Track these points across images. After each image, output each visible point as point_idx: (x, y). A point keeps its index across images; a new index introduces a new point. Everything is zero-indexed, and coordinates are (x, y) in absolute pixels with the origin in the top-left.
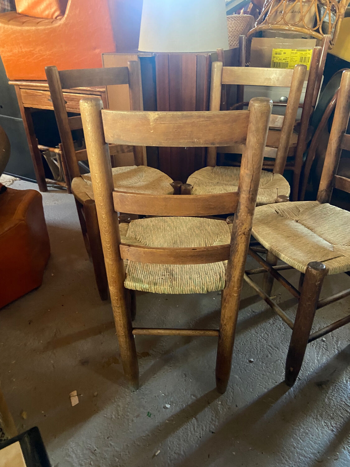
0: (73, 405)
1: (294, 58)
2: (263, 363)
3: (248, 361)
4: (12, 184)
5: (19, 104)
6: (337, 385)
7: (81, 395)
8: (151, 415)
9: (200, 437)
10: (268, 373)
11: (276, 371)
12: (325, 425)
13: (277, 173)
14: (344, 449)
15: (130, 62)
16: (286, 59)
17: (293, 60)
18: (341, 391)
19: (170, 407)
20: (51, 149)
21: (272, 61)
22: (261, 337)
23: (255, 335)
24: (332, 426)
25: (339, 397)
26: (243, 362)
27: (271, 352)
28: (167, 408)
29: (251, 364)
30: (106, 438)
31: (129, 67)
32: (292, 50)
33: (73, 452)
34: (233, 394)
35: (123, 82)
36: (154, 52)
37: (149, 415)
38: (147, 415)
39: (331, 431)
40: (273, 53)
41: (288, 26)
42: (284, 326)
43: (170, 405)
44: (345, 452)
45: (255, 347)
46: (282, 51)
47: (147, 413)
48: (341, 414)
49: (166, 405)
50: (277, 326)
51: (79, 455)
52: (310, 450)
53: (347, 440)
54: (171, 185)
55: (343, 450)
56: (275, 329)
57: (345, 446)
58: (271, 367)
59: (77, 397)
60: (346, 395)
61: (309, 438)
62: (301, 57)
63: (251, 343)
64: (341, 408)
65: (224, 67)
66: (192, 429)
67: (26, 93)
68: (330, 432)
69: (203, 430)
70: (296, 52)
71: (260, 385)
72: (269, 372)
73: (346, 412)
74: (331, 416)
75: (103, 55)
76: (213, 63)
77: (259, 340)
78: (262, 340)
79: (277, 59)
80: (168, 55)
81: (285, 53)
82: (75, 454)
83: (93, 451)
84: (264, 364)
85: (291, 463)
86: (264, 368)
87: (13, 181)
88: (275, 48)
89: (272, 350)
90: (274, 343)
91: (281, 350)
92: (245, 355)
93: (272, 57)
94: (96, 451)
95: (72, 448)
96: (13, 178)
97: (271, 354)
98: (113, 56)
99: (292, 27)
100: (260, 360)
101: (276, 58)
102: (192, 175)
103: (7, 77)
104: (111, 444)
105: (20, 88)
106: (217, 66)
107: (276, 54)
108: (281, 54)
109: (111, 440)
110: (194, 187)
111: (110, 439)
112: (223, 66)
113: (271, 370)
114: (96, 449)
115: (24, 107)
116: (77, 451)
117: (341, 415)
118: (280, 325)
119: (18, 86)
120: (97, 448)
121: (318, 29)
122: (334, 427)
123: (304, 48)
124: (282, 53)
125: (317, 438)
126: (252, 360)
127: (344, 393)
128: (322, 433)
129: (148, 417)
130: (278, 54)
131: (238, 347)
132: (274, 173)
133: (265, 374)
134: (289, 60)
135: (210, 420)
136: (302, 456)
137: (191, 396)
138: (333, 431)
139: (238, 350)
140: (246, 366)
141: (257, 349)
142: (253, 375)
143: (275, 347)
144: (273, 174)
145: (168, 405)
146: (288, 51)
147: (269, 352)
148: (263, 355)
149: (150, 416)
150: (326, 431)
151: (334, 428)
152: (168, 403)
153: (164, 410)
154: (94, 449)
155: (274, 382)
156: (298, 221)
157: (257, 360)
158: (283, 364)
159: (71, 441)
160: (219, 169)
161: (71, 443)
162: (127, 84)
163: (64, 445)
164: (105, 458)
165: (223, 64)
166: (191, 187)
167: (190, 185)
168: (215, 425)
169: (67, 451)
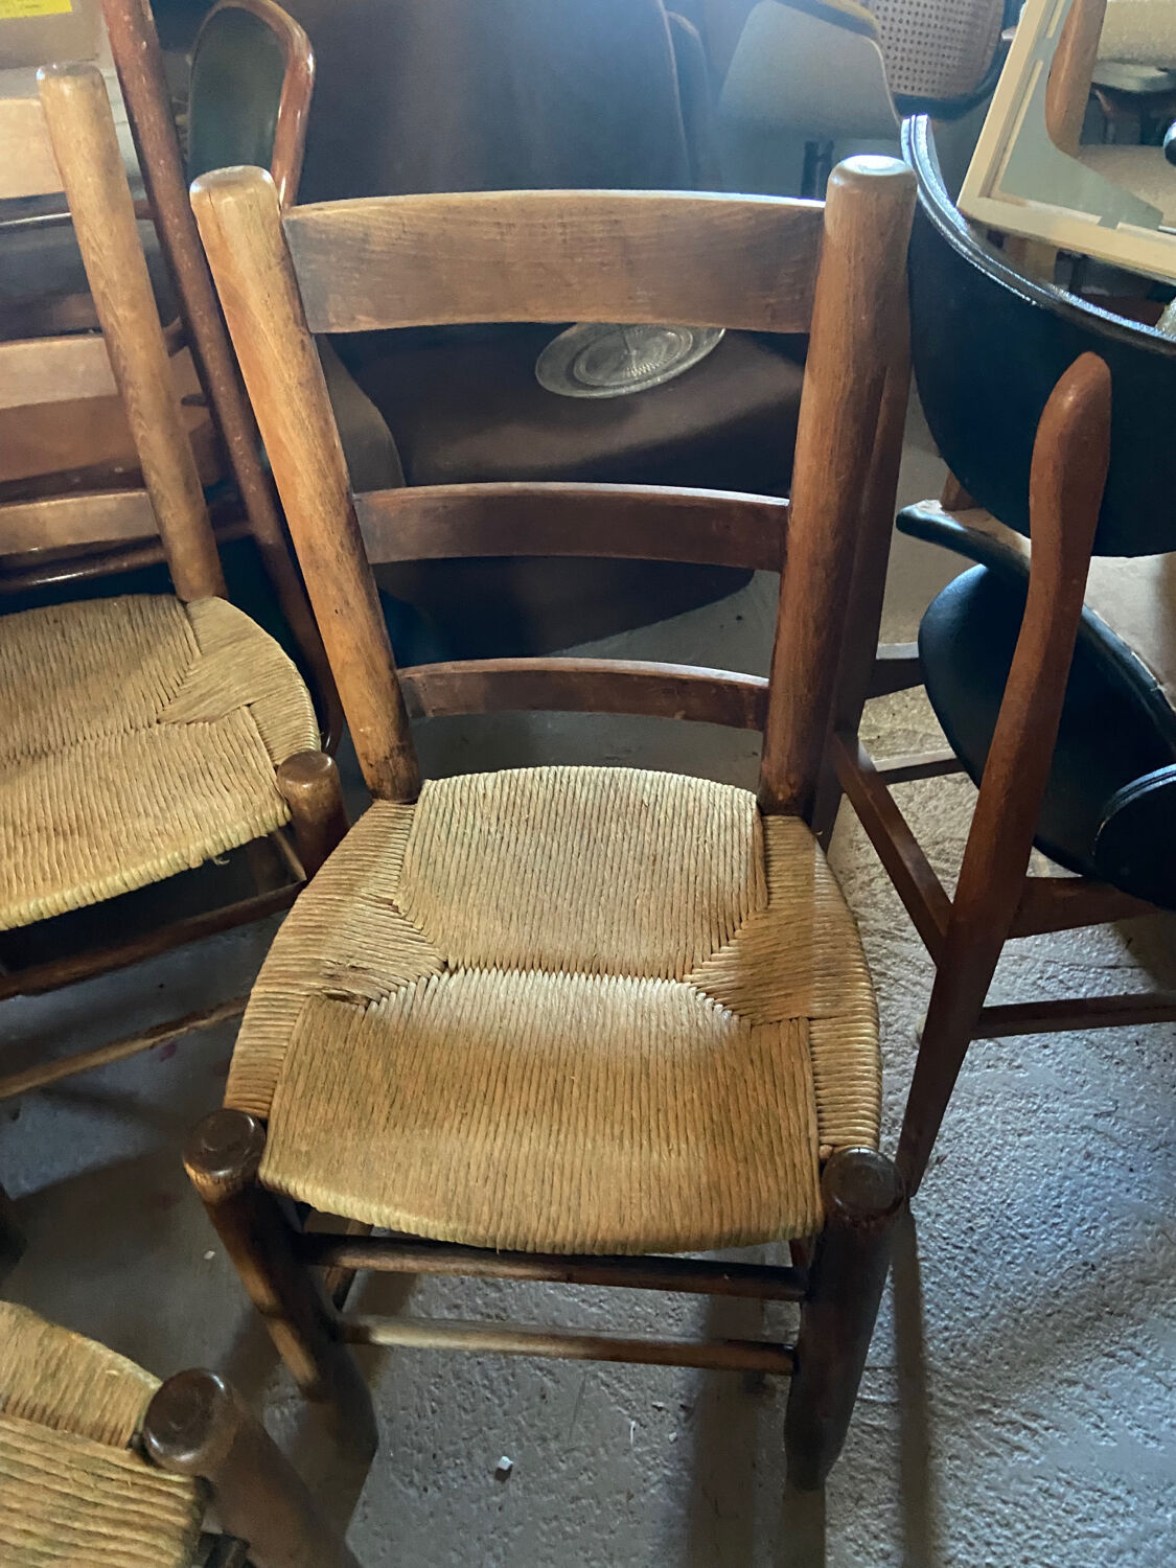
2: (544, 1440)
3: (491, 1481)
10: (585, 1478)
11: (604, 1447)
12: (856, 1554)
13: (197, 594)
24: (876, 1537)
26: (479, 1499)
29: (510, 1485)
45: (484, 1386)
48: (873, 1459)
53: (939, 1554)
58: (580, 1437)
63: (457, 1376)
72: (586, 1469)
74: (849, 1495)
84: (552, 1446)
86: (561, 1465)
92: (469, 1456)
100: (531, 1433)
113: (589, 1452)
117: (874, 1464)
126: (505, 1462)
131: (426, 1442)
132: (184, 598)
133: (574, 1488)
139: (434, 1456)
140: (498, 1514)
141: (493, 1392)
144: (184, 604)
148: (528, 1399)
155: (622, 1498)
156: (446, 963)
157: (521, 1447)
158: (608, 1386)
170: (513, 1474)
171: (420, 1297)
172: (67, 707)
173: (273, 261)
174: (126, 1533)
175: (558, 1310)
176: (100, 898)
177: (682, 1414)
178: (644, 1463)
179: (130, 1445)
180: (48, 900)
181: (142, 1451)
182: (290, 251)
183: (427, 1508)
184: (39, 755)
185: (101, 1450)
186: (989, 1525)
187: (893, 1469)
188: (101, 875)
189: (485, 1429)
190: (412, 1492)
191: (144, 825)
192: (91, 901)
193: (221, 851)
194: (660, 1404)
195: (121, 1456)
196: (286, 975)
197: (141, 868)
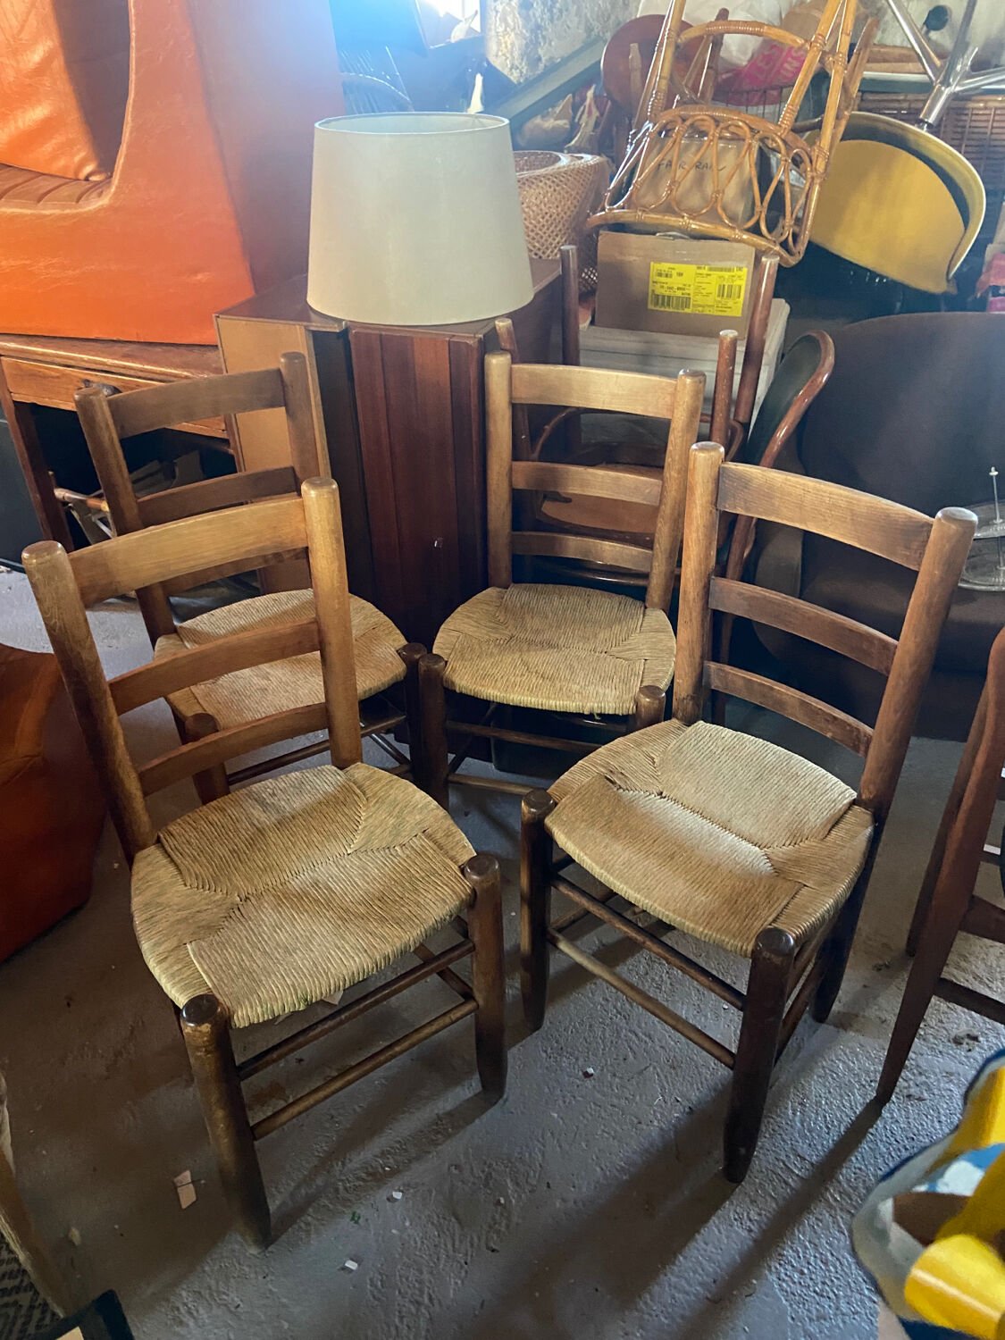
0: (184, 1206)
1: (704, 286)
2: (615, 1075)
3: (581, 1073)
6: (772, 1120)
7: (200, 1180)
8: (359, 1218)
9: (466, 1263)
10: (623, 1101)
11: (640, 1096)
12: (735, 1219)
13: (654, 606)
14: (770, 1271)
15: (285, 355)
16: (684, 289)
17: (702, 291)
18: (779, 1136)
19: (403, 1196)
20: (92, 502)
21: (650, 294)
22: (615, 1011)
23: (602, 1005)
24: (750, 1220)
25: (774, 1151)
26: (571, 1077)
27: (634, 1047)
28: (396, 1200)
29: (588, 1080)
30: (260, 1278)
31: (283, 371)
32: (699, 268)
33: (189, 1312)
34: (543, 1156)
35: (272, 404)
36: (344, 320)
37: (356, 1219)
38: (351, 1219)
39: (746, 1232)
40: (653, 272)
41: (683, 217)
42: (669, 978)
43: (402, 1192)
44: (770, 1277)
45: (601, 1038)
46: (674, 269)
47: (351, 1216)
48: (774, 1191)
49: (393, 1193)
50: (653, 980)
51: (202, 1319)
52: (697, 1276)
53: (779, 1249)
54: (399, 654)
55: (767, 1272)
56: (650, 987)
57: (772, 1264)
58: (632, 1085)
59: (191, 1185)
60: (790, 1146)
61: (698, 1250)
62: (720, 286)
63: (590, 1026)
64: (774, 1176)
65: (515, 366)
66: (450, 1246)
67: (18, 367)
68: (745, 1234)
69: (472, 1245)
70: (709, 273)
71: (603, 1131)
72: (626, 1098)
73: (784, 1186)
74: (750, 1196)
75: (219, 319)
76: (486, 356)
77: (610, 1019)
78: (616, 1017)
79: (663, 287)
80: (381, 334)
81: (680, 274)
82: (194, 1318)
83: (233, 1309)
84: (617, 1080)
85: (655, 1308)
86: (616, 1089)
88: (659, 260)
89: (637, 1042)
90: (643, 1025)
91: (658, 1040)
92: (577, 1059)
93: (651, 283)
94: (239, 1309)
95: (185, 1304)
97: (634, 1053)
98: (244, 322)
99: (691, 221)
100: (610, 1068)
101: (659, 285)
102: (449, 619)
104: (270, 1290)
106: (497, 364)
107: (660, 275)
108: (671, 276)
109: (272, 1280)
110: (450, 660)
111: (268, 1279)
112: (513, 362)
113: (632, 1093)
114: (239, 1302)
115: (15, 402)
116: (198, 1311)
117: (773, 1194)
118: (661, 976)
120: (242, 1301)
121: (758, 223)
122: (755, 1223)
123: (728, 264)
124: (674, 273)
125: (716, 1249)
126: (591, 1071)
127: (784, 1141)
128: (727, 1237)
129: (352, 1222)
130: (664, 275)
131: (562, 1041)
132: (647, 605)
133: (615, 1101)
134: (691, 291)
135: (489, 1220)
136: (679, 1292)
137: (449, 1169)
138: (750, 1231)
139: (561, 1048)
140: (575, 1087)
141: (603, 1042)
142: (591, 1108)
143: (645, 1034)
144: (646, 608)
145: (398, 1193)
146: (690, 270)
147: (631, 1049)
148: (617, 1056)
149: (356, 1222)
150: (737, 1233)
151: (753, 1224)
152: (397, 1187)
153: (388, 1203)
154: (236, 1305)
155: (636, 1121)
156: (662, 793)
157: (602, 1070)
158: (658, 1076)
159: (183, 1289)
160: (519, 595)
161: (184, 1294)
162: (281, 406)
163: (168, 1300)
164: (260, 1323)
165: (512, 359)
166: (442, 664)
167: (439, 657)
168: (498, 1232)
169: (176, 1312)
170: (592, 1078)
171: (593, 986)
172: (573, 633)
173: (710, 480)
174: (446, 888)
175: (654, 1031)
176: (544, 708)
177: (687, 1110)
178: (655, 1114)
179: (459, 867)
180: (526, 698)
181: (462, 871)
182: (719, 478)
183: (546, 1065)
184: (551, 646)
185: (450, 863)
186: (815, 1257)
187: (781, 1202)
188: (549, 698)
189: (590, 1053)
190: (544, 1055)
191: (575, 687)
192: (540, 708)
193: (599, 712)
194: (679, 1099)
195: (455, 868)
196: (595, 762)
197: (565, 703)
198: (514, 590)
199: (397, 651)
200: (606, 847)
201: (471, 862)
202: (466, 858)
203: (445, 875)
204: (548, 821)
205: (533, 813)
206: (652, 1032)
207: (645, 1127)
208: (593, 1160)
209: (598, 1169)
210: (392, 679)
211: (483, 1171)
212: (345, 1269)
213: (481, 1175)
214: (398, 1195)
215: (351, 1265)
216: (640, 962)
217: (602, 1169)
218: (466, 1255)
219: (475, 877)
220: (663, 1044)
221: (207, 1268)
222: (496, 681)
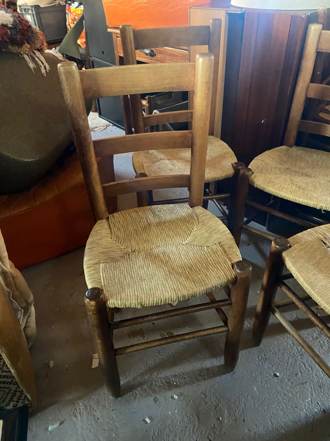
0: (93, 367)
2: (289, 380)
3: (273, 374)
4: (105, 129)
5: (115, 53)
8: (157, 400)
10: (290, 394)
11: (300, 395)
15: (212, 19)
19: (178, 398)
22: (297, 350)
23: (291, 345)
26: (267, 373)
27: (302, 370)
28: (174, 399)
29: (275, 378)
30: (111, 410)
31: (210, 26)
33: (80, 413)
34: (245, 405)
35: (203, 44)
36: (244, 8)
37: (156, 400)
38: (154, 400)
42: (328, 343)
43: (178, 396)
45: (286, 360)
47: (154, 398)
49: (174, 395)
50: (319, 342)
51: (84, 418)
54: (232, 166)
56: (317, 345)
58: (297, 388)
59: (98, 360)
63: (283, 353)
65: (323, 31)
66: (191, 430)
69: (201, 434)
71: (277, 405)
72: (292, 393)
75: (191, 9)
76: (310, 25)
77: (294, 353)
78: (297, 353)
80: (260, 12)
82: (81, 416)
83: (96, 419)
84: (290, 383)
86: (288, 387)
87: (107, 126)
89: (304, 369)
90: (309, 362)
91: (315, 371)
92: (272, 366)
94: (98, 420)
95: (80, 409)
96: (107, 123)
97: (302, 374)
98: (201, 10)
100: (288, 376)
102: (260, 155)
103: (107, 24)
104: (113, 417)
105: (117, 37)
106: (315, 29)
109: (115, 413)
110: (255, 172)
111: (114, 411)
112: (323, 29)
113: (296, 392)
114: (100, 417)
115: (120, 56)
116: (83, 414)
118: (324, 342)
119: (115, 34)
120: (101, 417)
126: (278, 374)
131: (267, 355)
133: (287, 393)
135: (212, 425)
137: (201, 394)
139: (266, 359)
140: (269, 379)
141: (287, 363)
142: (274, 392)
143: (309, 367)
147: (300, 371)
148: (293, 372)
149: (155, 402)
152: (176, 394)
153: (171, 399)
154: (98, 418)
155: (294, 406)
157: (283, 376)
158: (311, 388)
159: (81, 402)
160: (296, 151)
161: (81, 404)
162: (206, 45)
163: (74, 404)
164: (104, 430)
165: (323, 27)
166: (251, 173)
167: (250, 170)
168: (215, 433)
169: (75, 411)
170: (277, 378)
171: (289, 336)
172: (320, 171)
175: (314, 367)
176: (296, 202)
177: (322, 410)
178: (305, 407)
179: (232, 264)
180: (288, 195)
181: (233, 266)
183: (257, 364)
184: (307, 175)
185: (228, 261)
188: (300, 197)
189: (280, 366)
190: (257, 359)
191: (315, 195)
192: (294, 201)
193: (325, 209)
194: (319, 403)
195: (230, 263)
196: (317, 231)
197: (308, 201)
198: (294, 148)
199: (232, 164)
200: (314, 274)
201: (238, 263)
202: (236, 260)
203: (224, 265)
204: (284, 254)
205: (277, 248)
206: (313, 367)
207: (298, 411)
208: (268, 416)
209: (270, 422)
210: (226, 176)
211: (216, 401)
212: (144, 420)
213: (214, 403)
214: (176, 397)
215: (148, 420)
216: (315, 332)
217: (272, 423)
218: (198, 437)
219: (238, 271)
220: (318, 374)
221: (93, 397)
222: (274, 185)
